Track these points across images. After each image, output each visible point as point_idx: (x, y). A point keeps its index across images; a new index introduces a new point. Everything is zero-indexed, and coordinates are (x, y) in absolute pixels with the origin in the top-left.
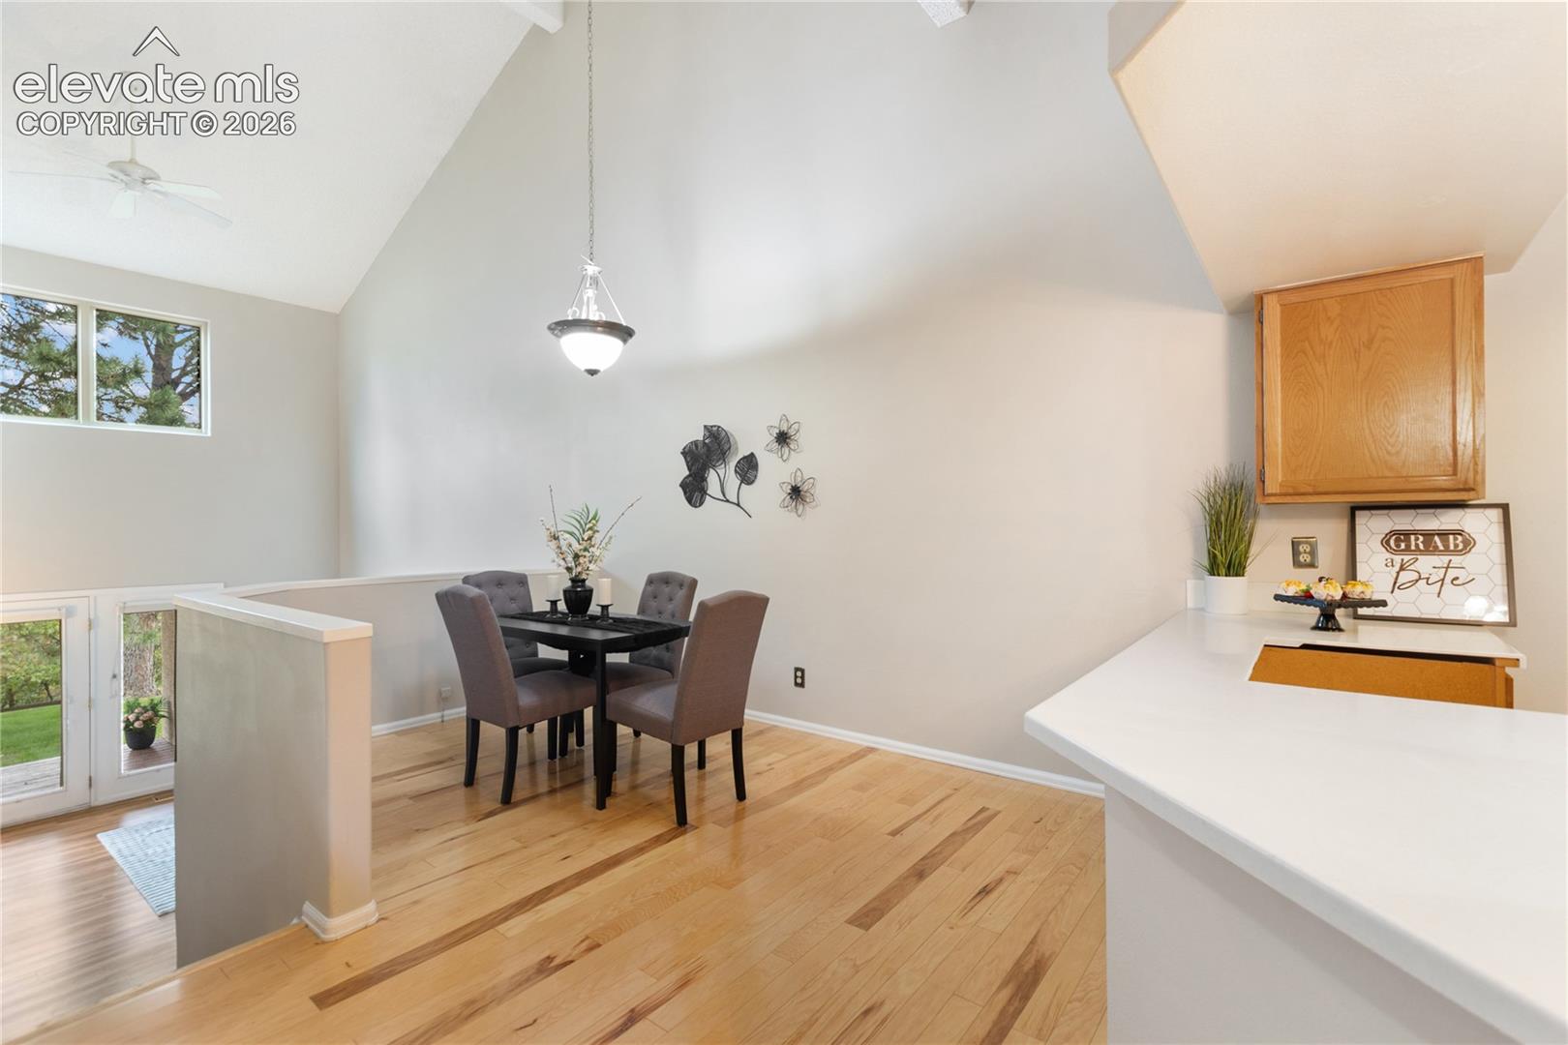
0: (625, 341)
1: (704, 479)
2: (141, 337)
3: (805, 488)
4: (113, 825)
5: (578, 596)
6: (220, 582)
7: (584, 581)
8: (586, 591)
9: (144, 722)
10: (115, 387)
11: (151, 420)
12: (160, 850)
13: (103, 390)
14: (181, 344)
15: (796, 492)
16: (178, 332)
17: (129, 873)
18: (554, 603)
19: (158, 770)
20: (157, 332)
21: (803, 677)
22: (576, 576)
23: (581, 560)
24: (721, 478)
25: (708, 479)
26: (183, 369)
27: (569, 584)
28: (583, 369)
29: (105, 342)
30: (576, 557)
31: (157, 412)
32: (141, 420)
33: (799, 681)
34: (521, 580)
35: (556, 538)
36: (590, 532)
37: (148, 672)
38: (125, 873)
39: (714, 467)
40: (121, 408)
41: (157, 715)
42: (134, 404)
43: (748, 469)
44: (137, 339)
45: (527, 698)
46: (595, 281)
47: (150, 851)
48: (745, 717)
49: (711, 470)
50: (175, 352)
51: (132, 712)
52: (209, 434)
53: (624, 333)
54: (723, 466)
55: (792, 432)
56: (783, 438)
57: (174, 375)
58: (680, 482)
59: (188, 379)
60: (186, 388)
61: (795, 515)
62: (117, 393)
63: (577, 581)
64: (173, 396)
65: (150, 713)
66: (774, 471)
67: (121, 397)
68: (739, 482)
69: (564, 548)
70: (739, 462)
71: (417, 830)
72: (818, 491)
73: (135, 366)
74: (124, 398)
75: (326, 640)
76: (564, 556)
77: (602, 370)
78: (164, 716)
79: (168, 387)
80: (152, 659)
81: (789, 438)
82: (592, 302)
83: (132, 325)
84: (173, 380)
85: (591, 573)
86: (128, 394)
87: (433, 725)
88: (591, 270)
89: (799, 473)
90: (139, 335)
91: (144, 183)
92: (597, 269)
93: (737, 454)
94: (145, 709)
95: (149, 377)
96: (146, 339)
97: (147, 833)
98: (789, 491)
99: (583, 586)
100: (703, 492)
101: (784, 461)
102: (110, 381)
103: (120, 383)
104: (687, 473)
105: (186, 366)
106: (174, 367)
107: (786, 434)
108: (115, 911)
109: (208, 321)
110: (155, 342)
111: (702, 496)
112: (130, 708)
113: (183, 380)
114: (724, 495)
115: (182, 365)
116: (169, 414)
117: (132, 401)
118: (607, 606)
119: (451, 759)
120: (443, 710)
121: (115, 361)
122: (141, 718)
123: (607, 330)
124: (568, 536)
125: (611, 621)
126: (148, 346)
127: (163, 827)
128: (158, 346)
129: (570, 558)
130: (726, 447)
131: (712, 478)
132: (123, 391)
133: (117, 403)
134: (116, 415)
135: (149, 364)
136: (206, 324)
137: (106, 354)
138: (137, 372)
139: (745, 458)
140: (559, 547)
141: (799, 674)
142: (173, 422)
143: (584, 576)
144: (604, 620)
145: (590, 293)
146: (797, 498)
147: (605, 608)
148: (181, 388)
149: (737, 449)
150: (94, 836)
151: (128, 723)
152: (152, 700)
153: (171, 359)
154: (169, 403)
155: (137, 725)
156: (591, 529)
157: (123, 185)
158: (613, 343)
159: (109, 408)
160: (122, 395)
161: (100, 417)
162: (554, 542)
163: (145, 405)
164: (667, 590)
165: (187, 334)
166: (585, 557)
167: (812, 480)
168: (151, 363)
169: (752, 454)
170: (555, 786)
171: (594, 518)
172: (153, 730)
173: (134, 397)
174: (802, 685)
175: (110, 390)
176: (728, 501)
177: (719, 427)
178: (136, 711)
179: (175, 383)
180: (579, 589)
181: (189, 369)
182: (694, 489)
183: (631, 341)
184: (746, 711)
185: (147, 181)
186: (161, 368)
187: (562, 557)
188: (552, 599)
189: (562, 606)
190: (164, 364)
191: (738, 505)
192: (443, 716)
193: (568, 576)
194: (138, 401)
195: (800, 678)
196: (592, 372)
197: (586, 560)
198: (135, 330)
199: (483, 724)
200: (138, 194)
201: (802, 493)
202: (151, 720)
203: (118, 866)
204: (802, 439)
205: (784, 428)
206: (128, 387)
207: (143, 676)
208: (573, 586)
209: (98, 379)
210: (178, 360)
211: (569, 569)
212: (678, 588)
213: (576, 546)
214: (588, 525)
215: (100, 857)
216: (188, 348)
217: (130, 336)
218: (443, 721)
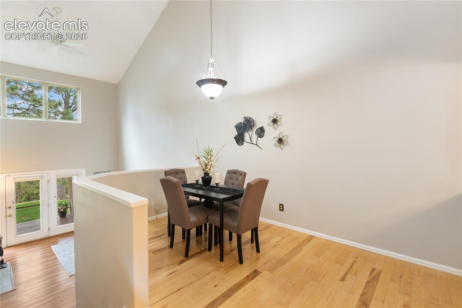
0: (224, 86)
1: (243, 136)
2: (61, 94)
3: (284, 139)
4: (56, 243)
5: (207, 179)
6: (85, 168)
7: (209, 174)
8: (210, 178)
9: (63, 209)
10: (54, 109)
11: (64, 118)
12: (69, 252)
13: (51, 110)
14: (71, 96)
15: (280, 141)
16: (71, 92)
17: (60, 260)
18: (197, 181)
19: (68, 225)
20: (65, 92)
21: (283, 207)
22: (206, 172)
23: (208, 166)
24: (250, 135)
25: (245, 136)
26: (72, 103)
27: (203, 175)
28: (209, 97)
29: (51, 95)
30: (206, 165)
31: (65, 116)
32: (61, 118)
33: (281, 209)
34: (183, 172)
35: (199, 159)
36: (210, 156)
37: (64, 192)
38: (59, 260)
39: (247, 131)
40: (55, 115)
41: (67, 207)
42: (59, 114)
43: (261, 132)
44: (60, 94)
45: (193, 219)
46: (213, 65)
47: (66, 253)
48: (259, 220)
49: (246, 132)
50: (70, 98)
51: (60, 206)
52: (81, 122)
53: (223, 83)
54: (251, 131)
55: (278, 119)
56: (275, 121)
57: (70, 105)
58: (234, 137)
59: (74, 106)
60: (73, 108)
61: (280, 149)
62: (54, 111)
63: (206, 174)
64: (70, 111)
65: (65, 207)
66: (271, 133)
67: (56, 112)
68: (257, 137)
69: (202, 162)
70: (257, 130)
71: (157, 268)
72: (289, 140)
73: (59, 102)
74: (57, 112)
75: (132, 207)
76: (202, 165)
77: (215, 97)
78: (69, 208)
79: (69, 108)
80: (65, 188)
81: (277, 121)
82: (212, 73)
83: (58, 90)
84: (70, 106)
85: (211, 171)
86: (58, 111)
87: (154, 220)
88: (212, 61)
89: (281, 134)
90: (60, 93)
91: (61, 43)
92: (214, 60)
93: (256, 127)
94: (64, 206)
95: (63, 105)
96: (62, 94)
97: (65, 247)
98: (278, 140)
99: (208, 176)
100: (243, 140)
101: (275, 129)
102: (53, 107)
103: (55, 107)
104: (237, 134)
105: (73, 102)
106: (70, 102)
107: (276, 119)
108: (57, 273)
109: (80, 87)
110: (64, 95)
111: (243, 142)
112: (60, 205)
113: (72, 106)
114: (251, 142)
115: (72, 102)
116: (69, 116)
117: (59, 113)
118: (218, 183)
119: (163, 235)
120: (157, 215)
121: (54, 101)
122: (63, 208)
123: (218, 82)
124: (203, 158)
125: (219, 189)
126: (63, 96)
127: (70, 245)
128: (66, 96)
129: (204, 166)
130: (252, 124)
131: (247, 136)
132: (56, 110)
133: (55, 113)
134: (54, 117)
135: (63, 102)
136: (79, 88)
137: (51, 99)
138: (60, 104)
139: (259, 128)
140: (200, 162)
141: (281, 206)
142: (70, 119)
143: (209, 172)
144: (217, 188)
145: (211, 69)
146: (281, 143)
147: (217, 184)
148: (72, 108)
149: (256, 125)
150: (50, 247)
151: (59, 210)
152: (66, 203)
153: (69, 100)
154: (69, 113)
155: (62, 210)
156: (210, 155)
157: (55, 44)
158: (219, 87)
159: (52, 115)
160: (56, 111)
161: (50, 117)
162: (198, 160)
163: (62, 114)
164: (235, 176)
165: (73, 93)
166: (209, 165)
167: (287, 137)
168: (64, 101)
169: (262, 127)
170: (202, 249)
171: (211, 151)
172: (66, 212)
173: (59, 112)
174: (283, 210)
175: (53, 110)
176: (253, 144)
177: (250, 117)
178: (61, 206)
179: (70, 107)
180: (207, 177)
181: (74, 103)
182: (239, 139)
183: (226, 86)
184: (260, 218)
185: (62, 42)
186: (66, 103)
187: (201, 165)
188: (197, 180)
189: (201, 182)
190: (67, 101)
191: (257, 145)
192: (157, 217)
193: (203, 172)
194: (60, 113)
195: (282, 208)
196: (212, 98)
197: (209, 166)
198: (59, 91)
199: (176, 226)
200: (60, 46)
201: (283, 141)
202: (65, 209)
203: (57, 257)
204: (283, 121)
205: (275, 117)
206: (57, 108)
207: (63, 193)
208: (205, 176)
209: (49, 106)
210: (71, 101)
211: (204, 170)
212: (239, 176)
213: (206, 162)
214: (209, 153)
215: (52, 254)
216: (74, 97)
217: (58, 93)
218: (157, 219)
